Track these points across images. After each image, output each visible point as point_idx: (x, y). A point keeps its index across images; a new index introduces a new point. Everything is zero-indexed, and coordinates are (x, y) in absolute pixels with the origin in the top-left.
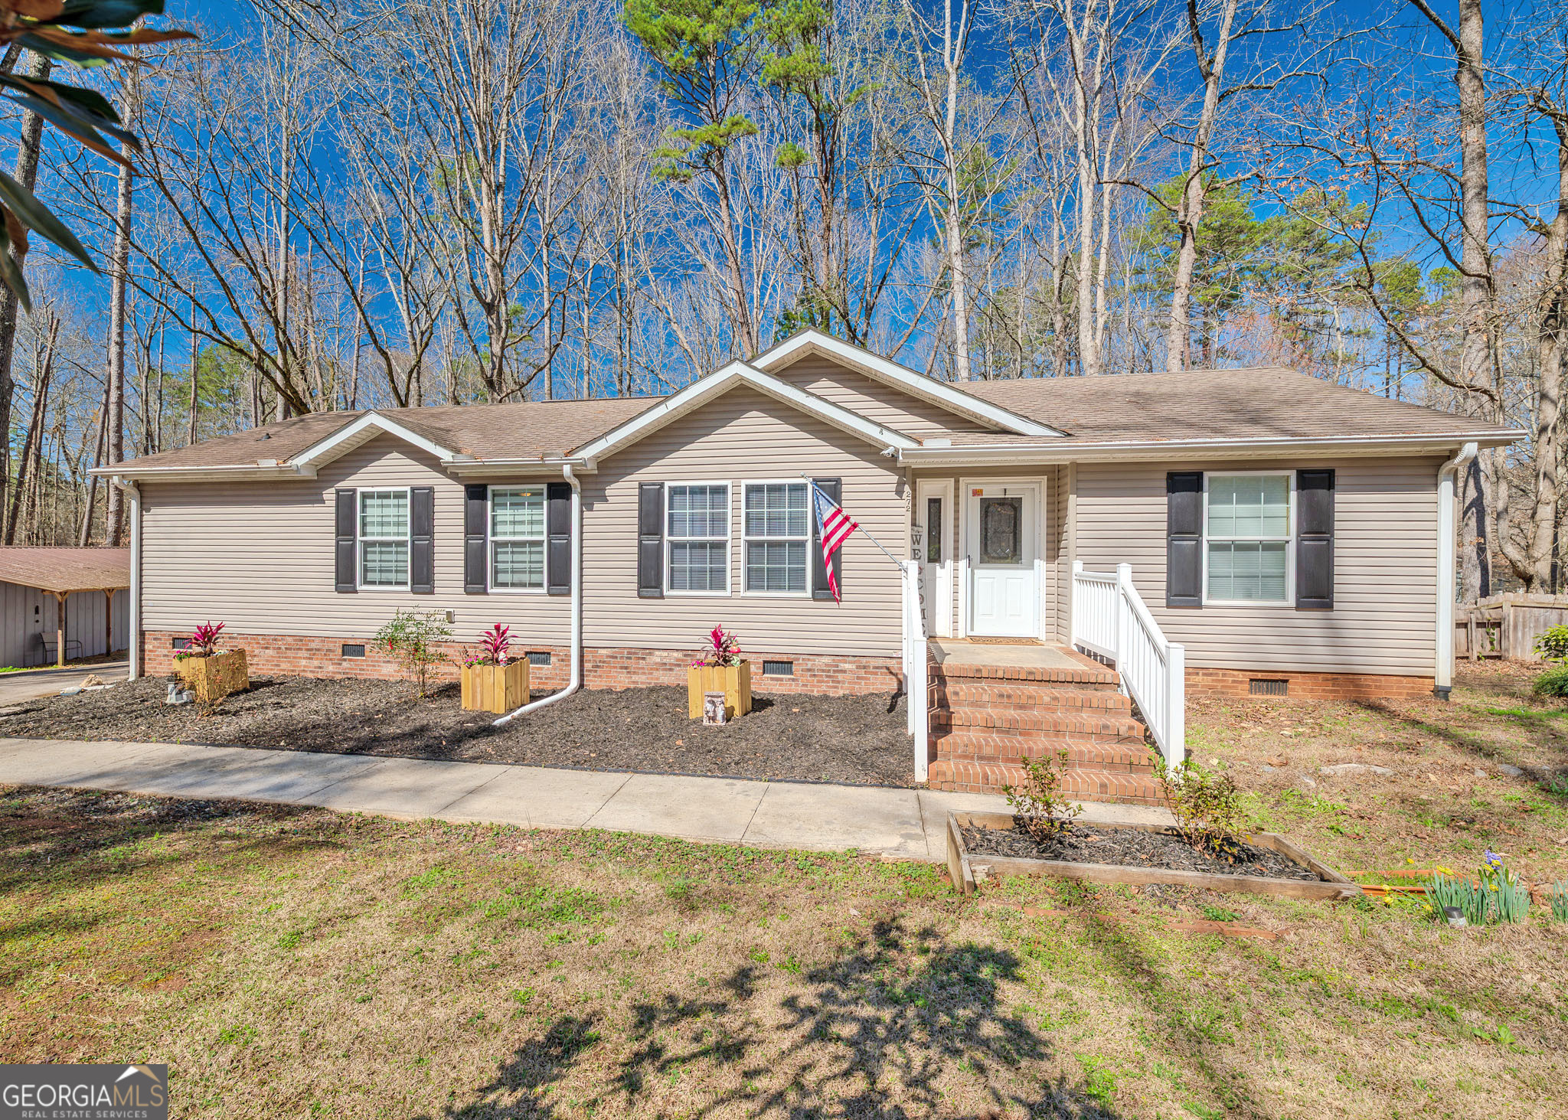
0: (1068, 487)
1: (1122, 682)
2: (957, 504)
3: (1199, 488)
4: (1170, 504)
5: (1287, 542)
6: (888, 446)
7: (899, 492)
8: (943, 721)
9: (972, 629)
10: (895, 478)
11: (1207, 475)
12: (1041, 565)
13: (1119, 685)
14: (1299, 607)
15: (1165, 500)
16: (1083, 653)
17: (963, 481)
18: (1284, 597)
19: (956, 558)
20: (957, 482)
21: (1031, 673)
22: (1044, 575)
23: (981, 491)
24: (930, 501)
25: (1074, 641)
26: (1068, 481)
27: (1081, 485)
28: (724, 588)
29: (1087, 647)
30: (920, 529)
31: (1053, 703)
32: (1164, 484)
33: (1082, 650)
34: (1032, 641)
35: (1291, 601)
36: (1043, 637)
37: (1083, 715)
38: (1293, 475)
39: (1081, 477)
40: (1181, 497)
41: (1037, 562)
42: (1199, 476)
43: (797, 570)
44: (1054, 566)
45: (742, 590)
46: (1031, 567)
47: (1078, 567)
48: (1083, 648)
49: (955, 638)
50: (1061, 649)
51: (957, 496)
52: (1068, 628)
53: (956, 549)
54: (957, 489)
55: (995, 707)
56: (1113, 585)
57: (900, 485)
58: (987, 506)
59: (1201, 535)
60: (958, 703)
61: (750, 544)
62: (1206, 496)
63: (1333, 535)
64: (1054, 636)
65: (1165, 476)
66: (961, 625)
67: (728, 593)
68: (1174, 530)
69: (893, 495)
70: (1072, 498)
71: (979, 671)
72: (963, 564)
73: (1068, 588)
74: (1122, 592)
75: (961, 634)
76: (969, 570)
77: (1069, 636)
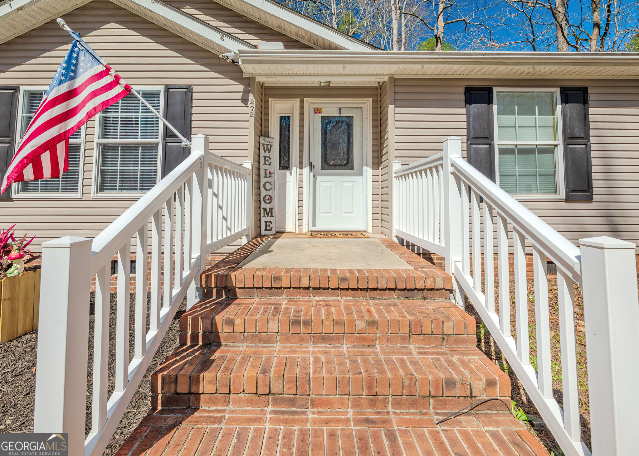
0: (388, 101)
1: (455, 286)
2: (302, 120)
3: (489, 101)
4: (468, 114)
5: (556, 146)
6: (228, 51)
7: (245, 100)
8: (183, 388)
9: (314, 225)
10: (241, 88)
11: (495, 90)
12: (368, 171)
13: (451, 291)
14: (569, 199)
15: (464, 111)
16: (403, 244)
17: (307, 101)
18: (555, 192)
19: (301, 166)
20: (302, 102)
21: (344, 279)
22: (370, 179)
23: (321, 109)
24: (281, 118)
25: (395, 233)
26: (388, 95)
27: (398, 97)
28: (75, 189)
29: (406, 239)
30: (271, 140)
31: (369, 330)
32: (462, 97)
33: (402, 241)
34: (361, 234)
35: (562, 194)
36: (370, 230)
37: (411, 346)
38: (557, 91)
39: (398, 89)
40: (476, 108)
41: (365, 168)
42: (489, 90)
43: (150, 171)
44: (378, 172)
45: (92, 192)
46: (361, 174)
47: (396, 166)
48: (403, 240)
49: (300, 233)
50: (384, 241)
51: (302, 114)
52: (390, 222)
53: (301, 157)
54: (302, 107)
55: (287, 340)
56: (436, 167)
57: (246, 93)
58: (326, 121)
59: (493, 140)
60: (232, 337)
61: (105, 148)
62: (495, 107)
63: (589, 141)
64: (379, 229)
65: (462, 90)
66: (305, 222)
67: (78, 195)
68: (472, 136)
69: (239, 103)
70: (391, 108)
71: (278, 278)
72: (306, 170)
73: (390, 187)
74: (452, 170)
75: (305, 230)
76: (311, 175)
77: (390, 229)
